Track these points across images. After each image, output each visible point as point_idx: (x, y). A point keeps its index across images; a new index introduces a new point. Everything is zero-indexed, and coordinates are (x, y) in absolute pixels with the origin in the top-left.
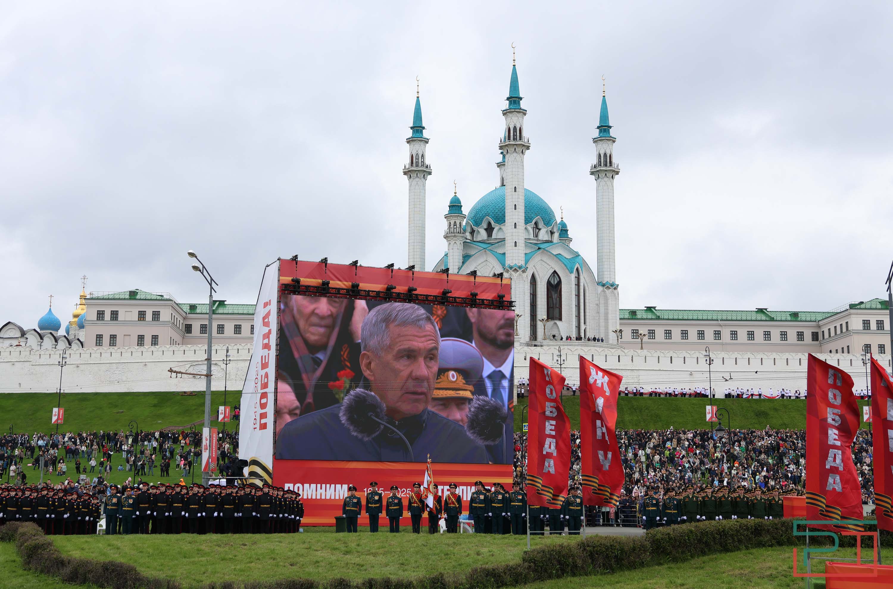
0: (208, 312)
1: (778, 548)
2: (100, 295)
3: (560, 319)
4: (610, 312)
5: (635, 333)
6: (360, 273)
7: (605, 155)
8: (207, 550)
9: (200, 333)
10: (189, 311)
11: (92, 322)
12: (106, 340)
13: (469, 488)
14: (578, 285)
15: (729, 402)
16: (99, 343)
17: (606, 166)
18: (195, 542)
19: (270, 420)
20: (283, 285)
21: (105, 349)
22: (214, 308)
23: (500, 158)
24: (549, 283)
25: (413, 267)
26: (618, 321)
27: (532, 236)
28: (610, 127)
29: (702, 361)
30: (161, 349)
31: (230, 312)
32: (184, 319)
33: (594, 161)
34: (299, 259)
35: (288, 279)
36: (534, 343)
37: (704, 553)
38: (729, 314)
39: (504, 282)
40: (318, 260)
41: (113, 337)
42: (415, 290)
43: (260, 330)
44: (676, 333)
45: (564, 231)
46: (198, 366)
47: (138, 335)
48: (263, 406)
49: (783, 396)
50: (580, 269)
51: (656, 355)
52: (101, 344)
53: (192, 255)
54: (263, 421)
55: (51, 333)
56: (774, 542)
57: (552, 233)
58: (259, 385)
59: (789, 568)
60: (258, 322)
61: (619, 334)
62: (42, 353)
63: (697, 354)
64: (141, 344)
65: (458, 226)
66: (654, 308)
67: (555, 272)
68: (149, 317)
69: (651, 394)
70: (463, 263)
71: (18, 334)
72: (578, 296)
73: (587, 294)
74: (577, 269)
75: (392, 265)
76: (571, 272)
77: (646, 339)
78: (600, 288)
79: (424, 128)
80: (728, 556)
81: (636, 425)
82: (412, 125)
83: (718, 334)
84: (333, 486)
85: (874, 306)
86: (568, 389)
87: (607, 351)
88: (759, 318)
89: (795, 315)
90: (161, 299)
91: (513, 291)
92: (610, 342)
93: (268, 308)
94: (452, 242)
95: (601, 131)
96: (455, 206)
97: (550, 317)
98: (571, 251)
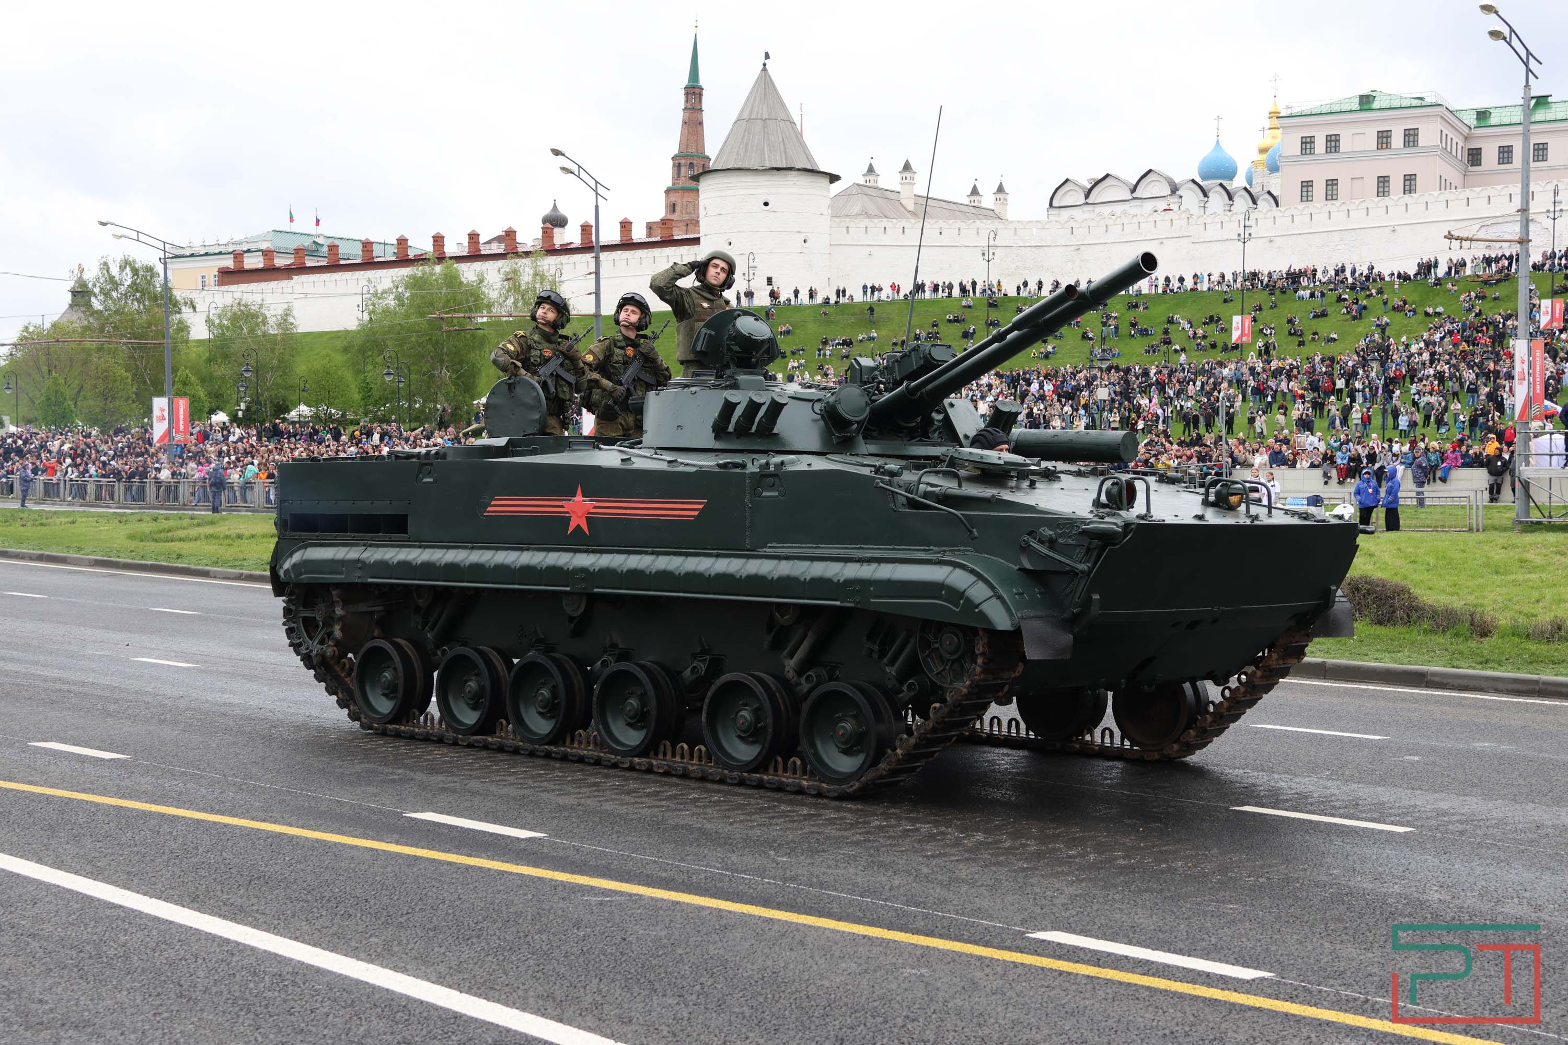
2: (1305, 108)
8: (1538, 560)
9: (1499, 163)
10: (1475, 122)
11: (1293, 160)
12: (1319, 189)
16: (1307, 196)
18: (1514, 546)
21: (1319, 206)
30: (1422, 200)
31: (1557, 117)
32: (1467, 138)
41: (1332, 184)
46: (1495, 226)
47: (1379, 177)
52: (1310, 198)
53: (1488, 9)
55: (1221, 185)
62: (1209, 220)
64: (1384, 192)
68: (1397, 140)
71: (1167, 191)
90: (1421, 104)
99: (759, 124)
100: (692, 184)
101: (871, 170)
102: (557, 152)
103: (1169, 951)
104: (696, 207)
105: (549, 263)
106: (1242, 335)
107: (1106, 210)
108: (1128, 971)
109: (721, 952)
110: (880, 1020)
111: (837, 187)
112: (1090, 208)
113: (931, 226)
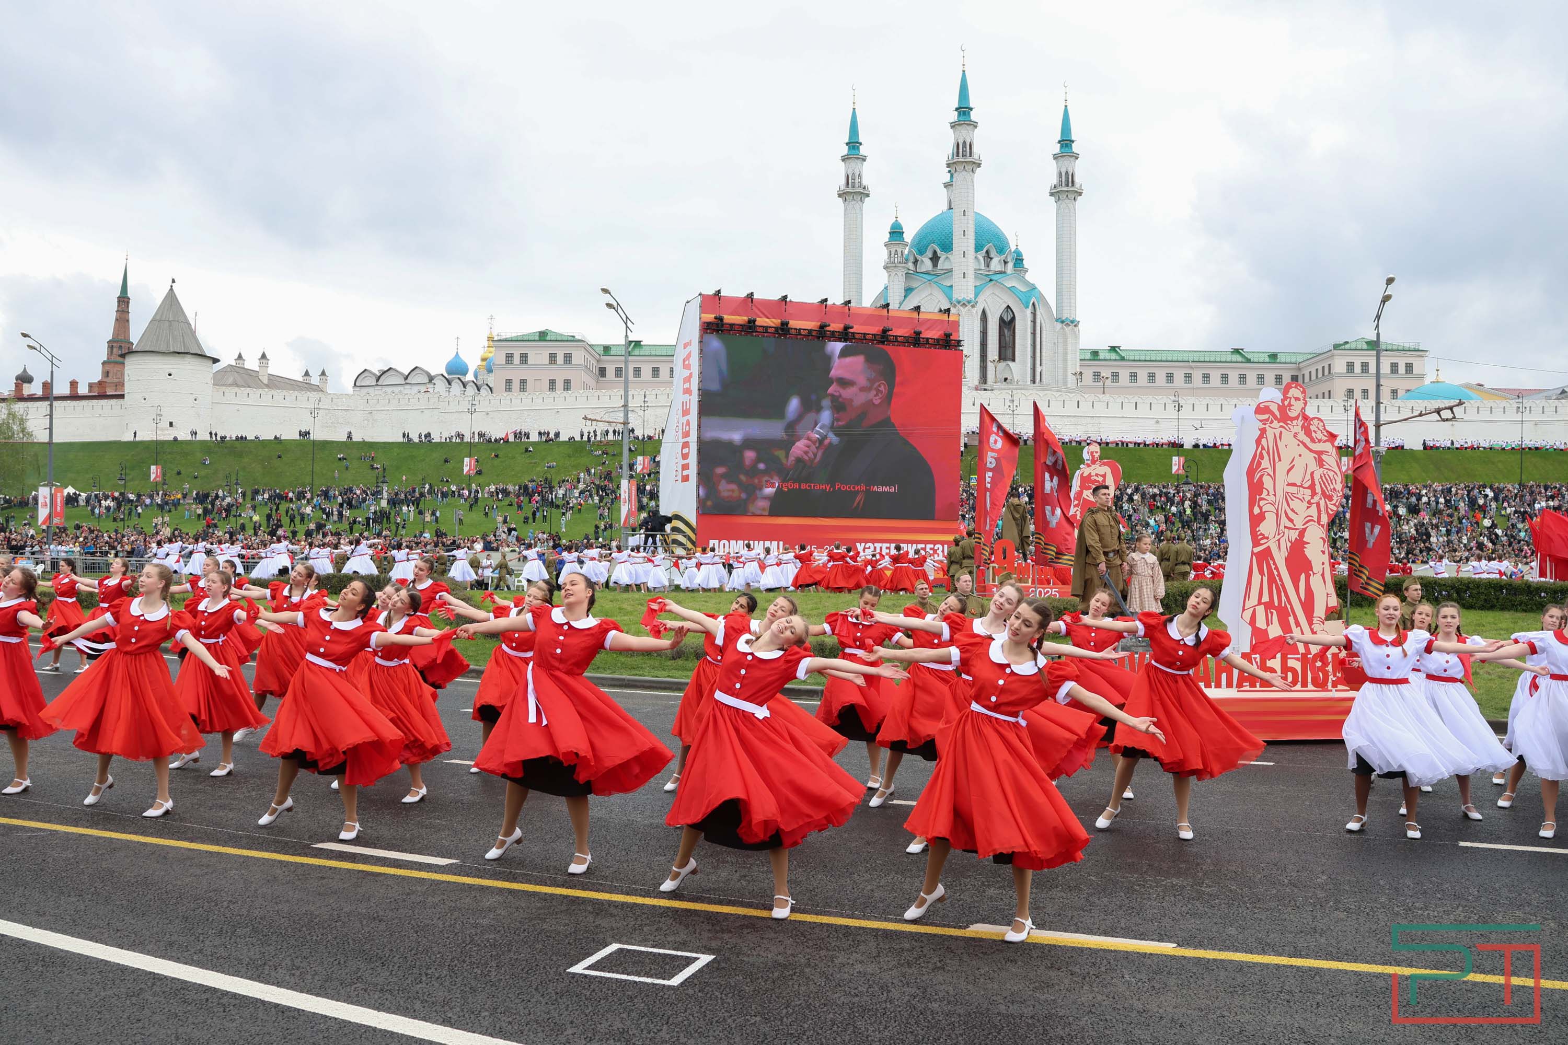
0: (623, 353)
2: (508, 336)
3: (1014, 360)
4: (1069, 352)
5: (1097, 375)
6: (790, 310)
7: (1067, 173)
9: (616, 377)
10: (603, 353)
11: (501, 366)
12: (516, 385)
13: (910, 545)
14: (1034, 322)
15: (1196, 452)
17: (1068, 186)
19: (693, 472)
20: (705, 323)
21: (515, 394)
22: (630, 350)
23: (947, 178)
24: (1001, 319)
25: (849, 302)
26: (1078, 362)
27: (983, 267)
28: (1073, 141)
29: (1170, 407)
30: (574, 396)
31: (647, 353)
32: (598, 361)
33: (1055, 181)
34: (722, 294)
35: (710, 317)
36: (984, 387)
38: (1202, 355)
39: (951, 318)
40: (743, 294)
41: (523, 382)
42: (852, 328)
43: (680, 373)
44: (1142, 375)
45: (1019, 260)
46: (614, 413)
47: (550, 380)
48: (685, 456)
50: (1036, 304)
51: (1120, 400)
52: (510, 390)
53: (605, 291)
54: (685, 473)
55: (459, 379)
57: (1005, 263)
58: (681, 433)
60: (678, 364)
61: (1078, 376)
62: (451, 399)
63: (1164, 399)
64: (552, 389)
65: (900, 255)
66: (1119, 347)
67: (1008, 306)
68: (560, 359)
70: (905, 297)
71: (426, 380)
72: (1034, 334)
73: (1044, 332)
74: (1034, 304)
76: (1027, 307)
77: (1108, 382)
78: (1059, 325)
79: (861, 144)
82: (847, 141)
83: (1188, 377)
84: (761, 542)
85: (1360, 347)
87: (1065, 396)
88: (1234, 360)
89: (1273, 356)
90: (573, 339)
91: (961, 329)
92: (1069, 386)
93: (689, 349)
94: (893, 274)
95: (1062, 147)
96: (896, 233)
97: (1002, 357)
98: (1027, 283)
99: (167, 324)
100: (121, 359)
101: (240, 357)
102: (25, 335)
103: (398, 851)
104: (123, 375)
105: (19, 407)
106: (470, 469)
107: (389, 389)
108: (372, 864)
110: (212, 904)
111: (217, 367)
112: (379, 388)
113: (278, 394)
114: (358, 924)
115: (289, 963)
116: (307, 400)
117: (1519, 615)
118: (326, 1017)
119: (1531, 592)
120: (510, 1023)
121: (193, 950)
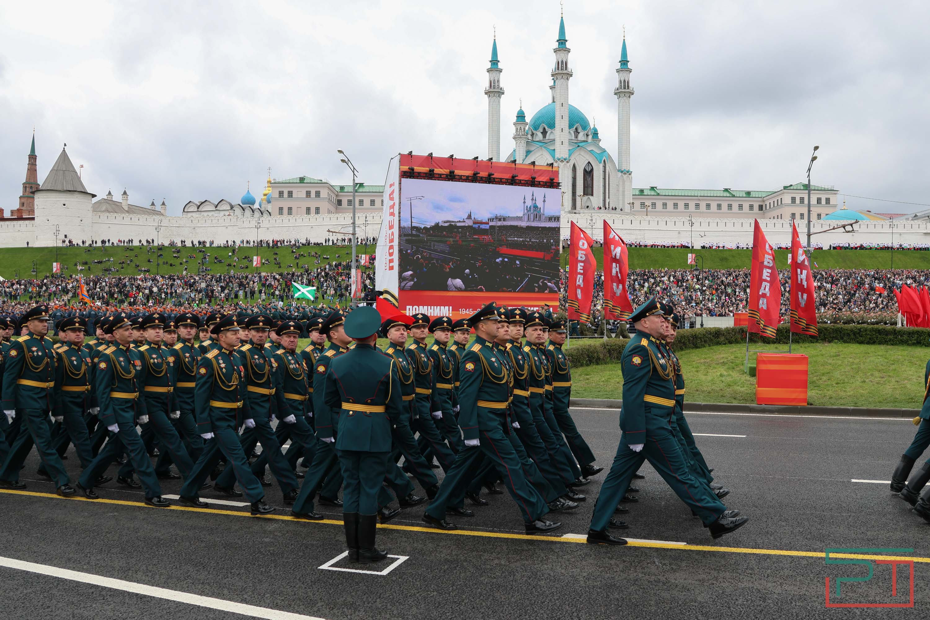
0: (352, 191)
1: (729, 345)
2: (281, 180)
3: (592, 195)
4: (626, 190)
5: (643, 204)
6: (455, 164)
7: (625, 81)
9: (348, 206)
10: (340, 191)
11: (276, 199)
12: (285, 211)
14: (605, 172)
15: (704, 251)
16: (281, 213)
17: (625, 88)
19: (396, 264)
20: (402, 172)
21: (284, 216)
22: (356, 188)
23: (552, 83)
24: (585, 170)
25: (492, 159)
26: (631, 197)
27: (573, 138)
28: (628, 62)
29: (687, 224)
30: (321, 217)
31: (367, 191)
32: (337, 196)
33: (617, 86)
34: (413, 154)
35: (406, 168)
36: (574, 211)
37: (682, 349)
38: (706, 192)
39: (554, 169)
40: (426, 154)
41: (290, 209)
42: (493, 175)
43: (388, 203)
44: (670, 204)
45: (595, 134)
46: (347, 228)
47: (307, 208)
48: (391, 254)
49: (738, 247)
50: (606, 161)
51: (656, 220)
53: (340, 152)
54: (391, 264)
55: (249, 207)
56: (727, 341)
57: (587, 135)
58: (388, 240)
59: (735, 357)
60: (386, 197)
61: (632, 205)
62: (245, 220)
63: (683, 219)
64: (308, 213)
65: (523, 130)
66: (656, 187)
67: (589, 162)
68: (313, 195)
69: (652, 246)
70: (526, 156)
71: (229, 208)
72: (605, 179)
73: (611, 178)
74: (604, 161)
75: (477, 158)
76: (600, 163)
77: (650, 209)
78: (620, 174)
79: (499, 61)
80: (697, 351)
81: (642, 267)
82: (490, 59)
83: (697, 206)
84: (439, 307)
85: (799, 188)
86: (597, 243)
87: (624, 217)
88: (725, 195)
89: (748, 193)
90: (321, 182)
91: (560, 176)
92: (626, 211)
93: (393, 188)
94: (519, 142)
95: (621, 65)
96: (521, 116)
97: (585, 193)
98: (600, 148)
99: (61, 172)
100: (31, 195)
101: (110, 193)
104: (33, 205)
106: (257, 264)
107: (206, 214)
109: (30, 513)
110: (96, 534)
112: (199, 213)
113: (135, 217)
114: (188, 543)
115: (145, 569)
116: (153, 221)
117: (889, 347)
118: (168, 600)
119: (896, 334)
120: (283, 600)
121: (83, 563)
